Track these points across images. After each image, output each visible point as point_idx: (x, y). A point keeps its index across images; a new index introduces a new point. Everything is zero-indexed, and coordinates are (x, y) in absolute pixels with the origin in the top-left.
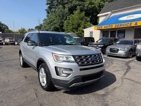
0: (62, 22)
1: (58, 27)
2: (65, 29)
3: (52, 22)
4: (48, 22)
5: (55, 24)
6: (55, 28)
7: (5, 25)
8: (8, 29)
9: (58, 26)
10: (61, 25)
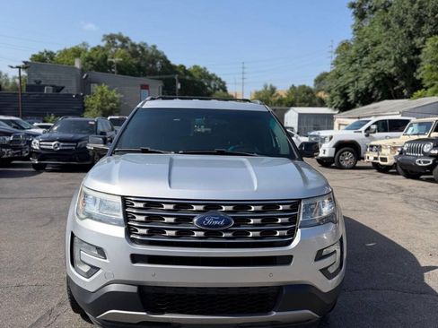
0: (413, 47)
1: (392, 71)
2: (426, 78)
3: (367, 53)
4: (352, 52)
5: (379, 58)
6: (379, 75)
7: (217, 79)
8: (225, 90)
9: (391, 68)
10: (405, 60)
